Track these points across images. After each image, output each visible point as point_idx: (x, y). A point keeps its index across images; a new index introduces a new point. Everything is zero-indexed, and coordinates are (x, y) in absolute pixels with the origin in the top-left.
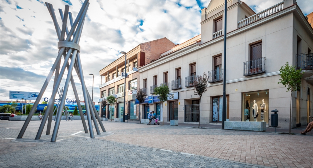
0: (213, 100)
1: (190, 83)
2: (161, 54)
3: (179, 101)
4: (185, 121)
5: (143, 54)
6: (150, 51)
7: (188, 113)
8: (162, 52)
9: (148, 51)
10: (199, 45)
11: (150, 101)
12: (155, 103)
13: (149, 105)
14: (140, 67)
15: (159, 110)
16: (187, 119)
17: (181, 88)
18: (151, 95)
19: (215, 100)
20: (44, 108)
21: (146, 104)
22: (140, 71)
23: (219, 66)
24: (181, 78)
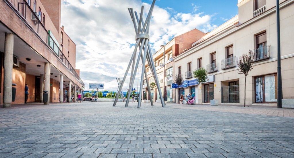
0: (256, 80)
1: (227, 65)
2: (192, 43)
3: (215, 84)
4: (222, 102)
5: (177, 46)
6: (182, 42)
7: (224, 94)
8: (193, 42)
9: (181, 42)
10: (237, 26)
11: (185, 85)
12: (189, 87)
13: (184, 88)
14: (175, 56)
15: (194, 93)
16: (225, 100)
17: (217, 71)
18: (186, 80)
19: (259, 80)
20: (106, 94)
21: (181, 88)
22: (175, 61)
23: (263, 44)
24: (217, 61)
